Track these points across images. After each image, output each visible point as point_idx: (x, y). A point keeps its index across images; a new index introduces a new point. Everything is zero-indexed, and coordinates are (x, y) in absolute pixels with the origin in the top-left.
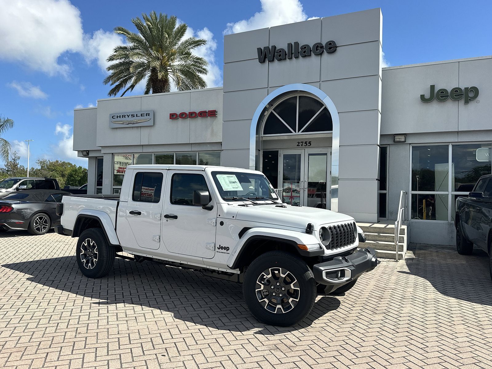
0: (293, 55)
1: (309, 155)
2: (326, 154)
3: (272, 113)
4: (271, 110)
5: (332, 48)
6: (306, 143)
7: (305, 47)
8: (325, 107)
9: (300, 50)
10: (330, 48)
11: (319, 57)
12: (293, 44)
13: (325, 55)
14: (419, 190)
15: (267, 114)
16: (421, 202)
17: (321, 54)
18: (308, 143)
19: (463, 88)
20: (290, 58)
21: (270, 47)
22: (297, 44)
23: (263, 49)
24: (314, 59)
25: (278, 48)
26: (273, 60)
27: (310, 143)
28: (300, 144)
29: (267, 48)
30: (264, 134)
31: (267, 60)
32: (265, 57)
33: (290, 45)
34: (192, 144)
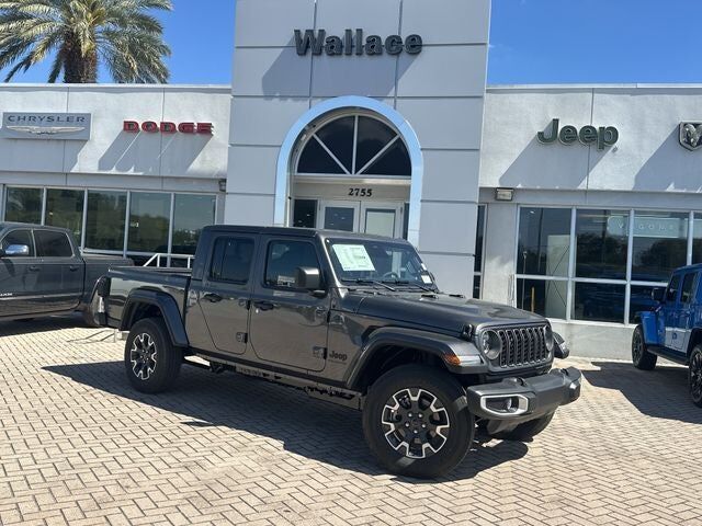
0: (355, 49)
1: (368, 210)
2: (394, 211)
3: (313, 137)
4: (313, 134)
5: (415, 45)
6: (363, 190)
7: (373, 40)
8: (399, 139)
9: (364, 43)
10: (413, 46)
11: (394, 59)
12: (354, 32)
13: (404, 56)
14: (526, 273)
15: (305, 139)
16: (528, 292)
17: (398, 54)
18: (367, 192)
19: (597, 128)
20: (349, 54)
21: (316, 33)
22: (360, 31)
23: (303, 32)
24: (386, 60)
25: (329, 34)
26: (320, 54)
27: (369, 191)
28: (355, 192)
29: (310, 32)
30: (299, 171)
31: (310, 52)
32: (307, 47)
33: (349, 32)
34: (163, 177)
